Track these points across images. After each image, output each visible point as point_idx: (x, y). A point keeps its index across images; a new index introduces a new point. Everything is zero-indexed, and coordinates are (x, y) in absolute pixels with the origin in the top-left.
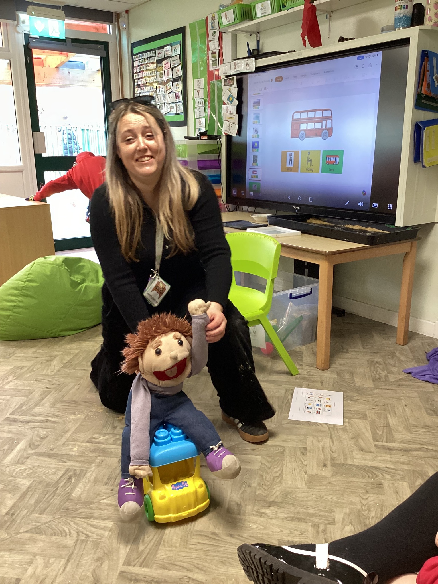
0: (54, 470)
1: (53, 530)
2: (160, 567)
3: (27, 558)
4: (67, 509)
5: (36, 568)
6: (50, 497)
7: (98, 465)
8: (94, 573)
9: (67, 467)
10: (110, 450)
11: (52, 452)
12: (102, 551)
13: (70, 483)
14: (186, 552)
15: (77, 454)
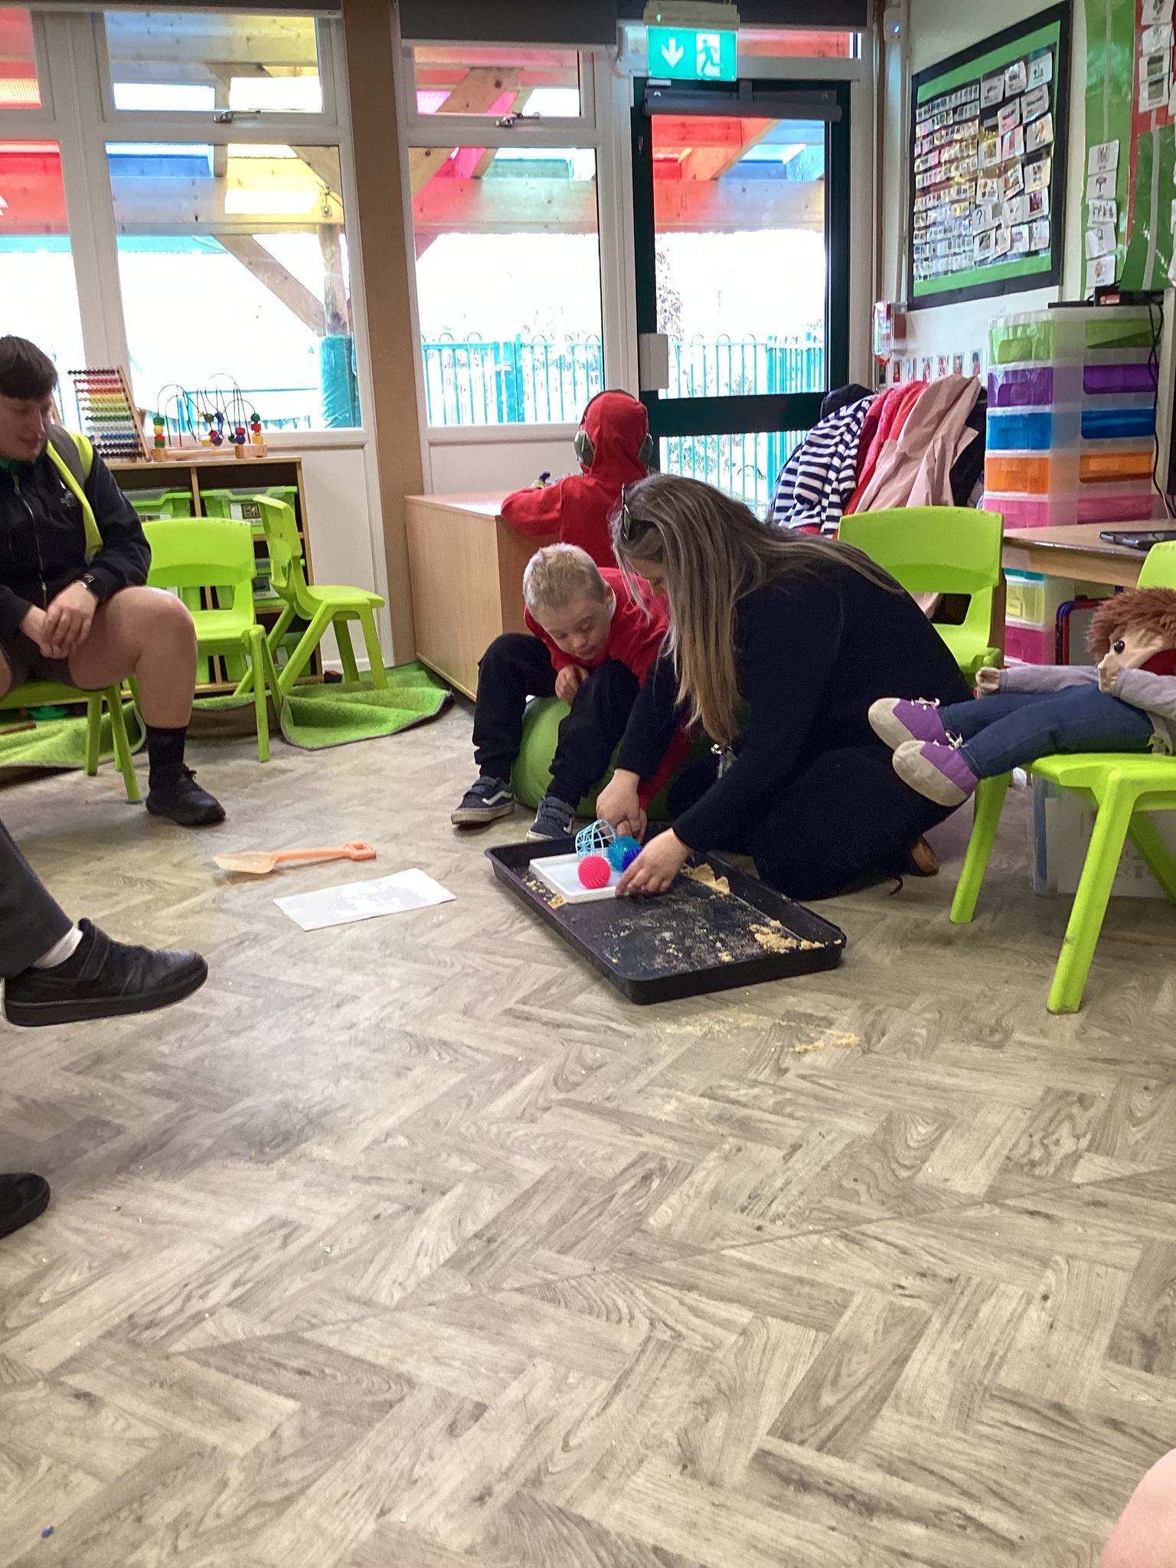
0: (610, 1150)
1: (586, 1298)
2: (879, 1466)
3: (513, 1357)
4: (631, 1254)
5: (532, 1386)
6: (591, 1216)
7: (726, 1158)
8: (683, 1436)
9: (645, 1149)
10: (763, 1126)
11: (608, 1105)
12: (712, 1384)
13: (643, 1191)
14: (965, 1441)
15: (673, 1120)
